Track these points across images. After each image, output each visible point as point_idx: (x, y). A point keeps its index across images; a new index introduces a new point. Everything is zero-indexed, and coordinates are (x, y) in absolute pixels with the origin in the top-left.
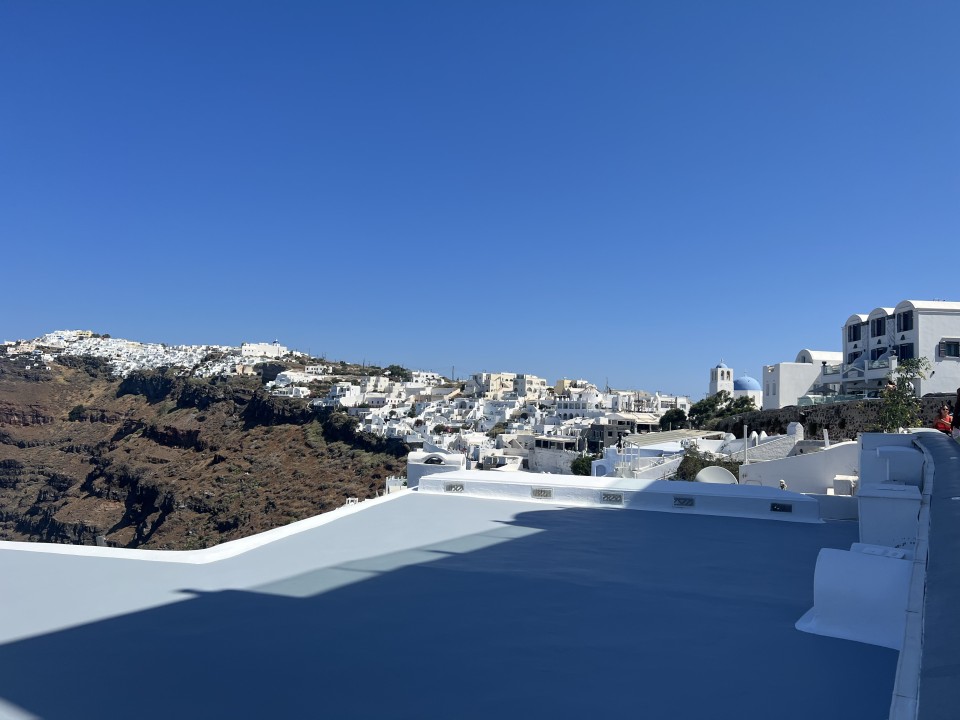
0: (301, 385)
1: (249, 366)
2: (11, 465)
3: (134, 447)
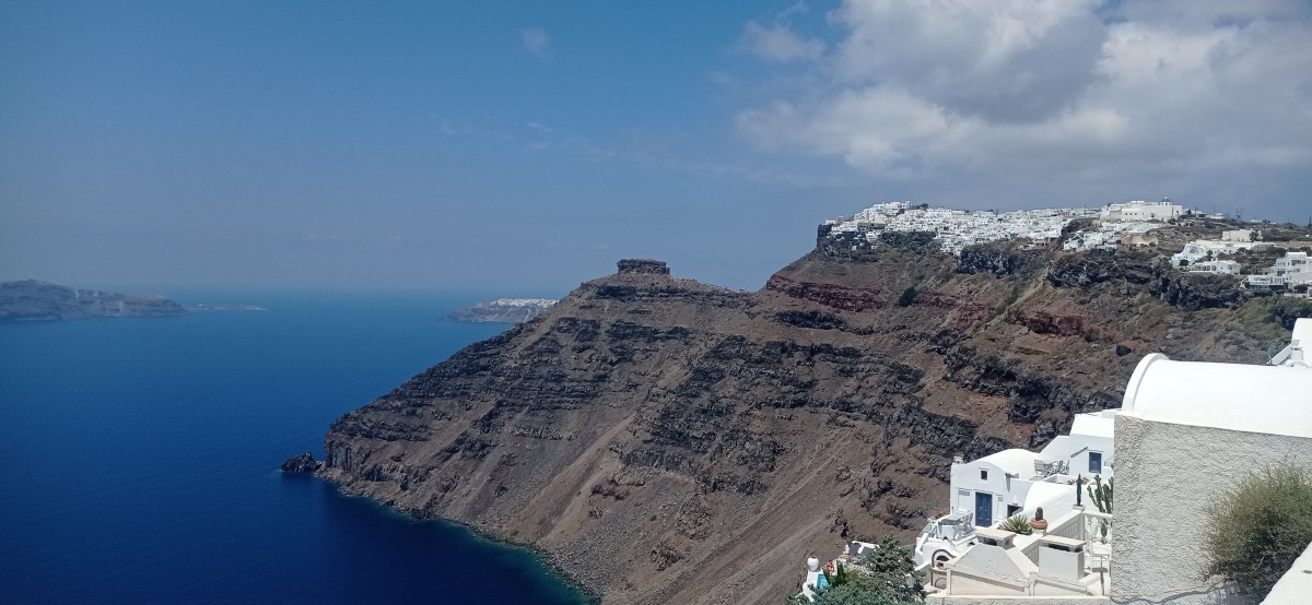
0: (1222, 256)
1: (1138, 234)
2: (852, 353)
3: (999, 336)
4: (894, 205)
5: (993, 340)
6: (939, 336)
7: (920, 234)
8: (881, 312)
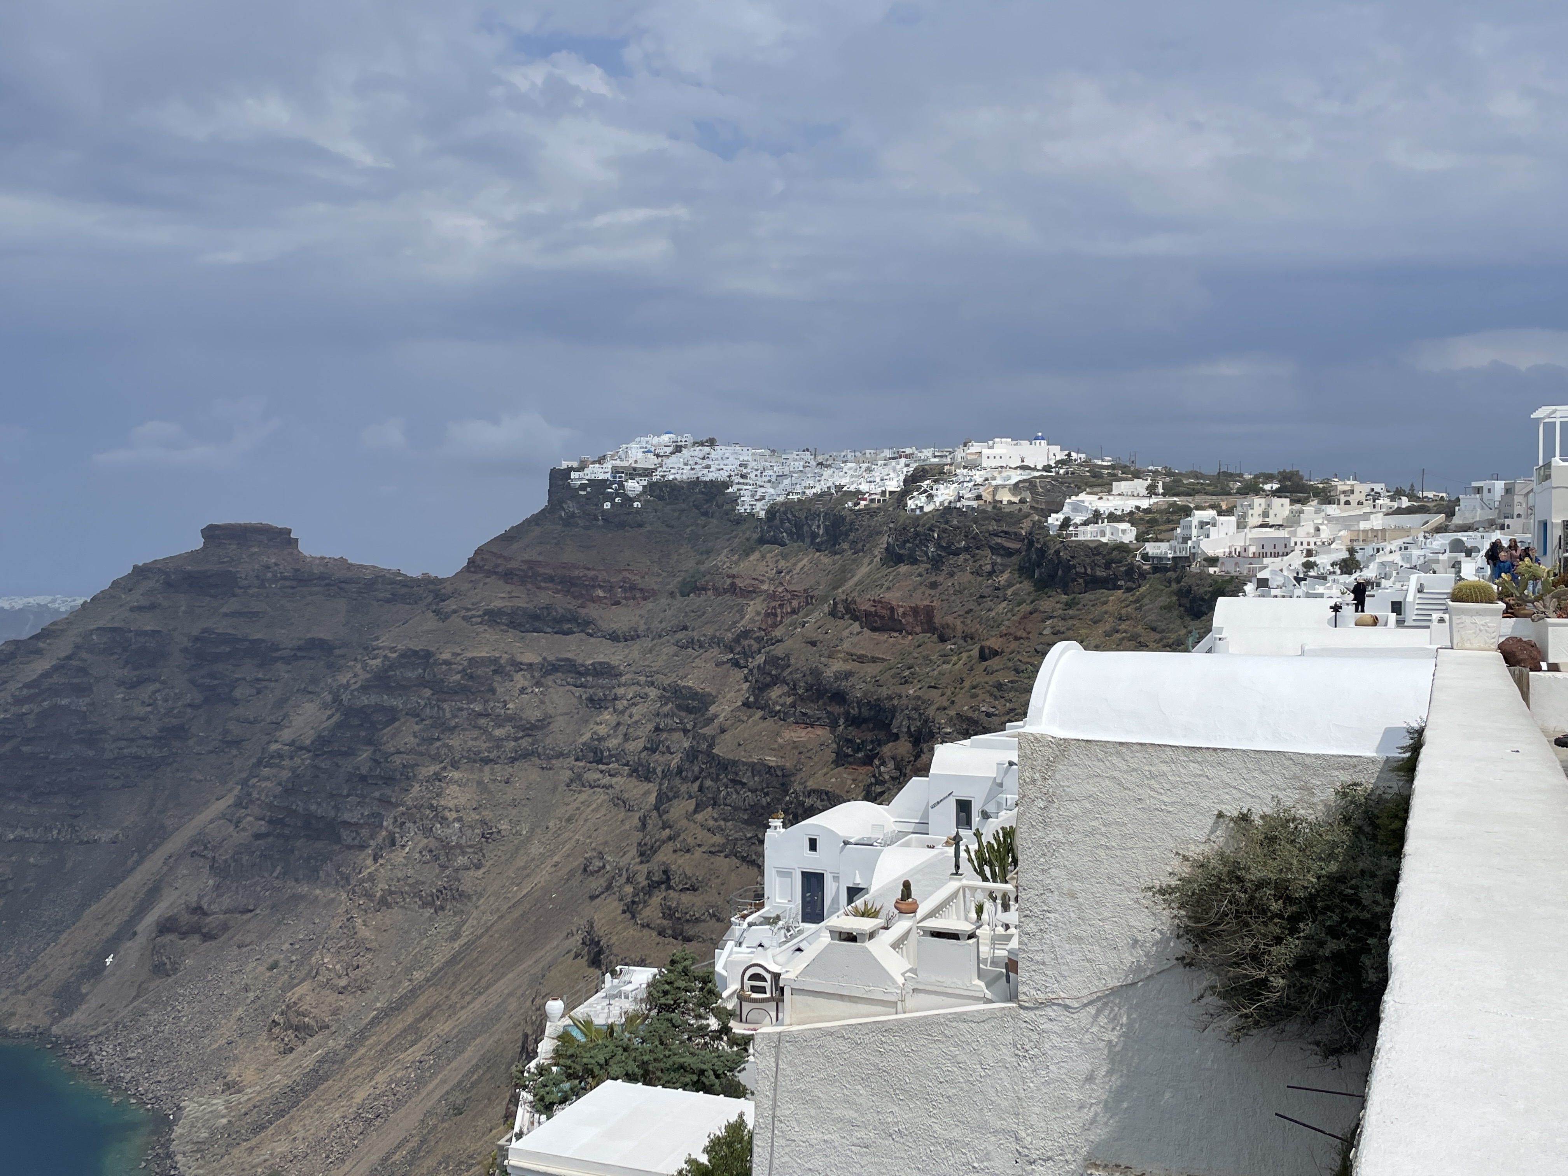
1: (1004, 486)
2: (604, 671)
3: (820, 637)
4: (665, 438)
5: (813, 644)
6: (737, 640)
7: (706, 482)
8: (650, 605)
